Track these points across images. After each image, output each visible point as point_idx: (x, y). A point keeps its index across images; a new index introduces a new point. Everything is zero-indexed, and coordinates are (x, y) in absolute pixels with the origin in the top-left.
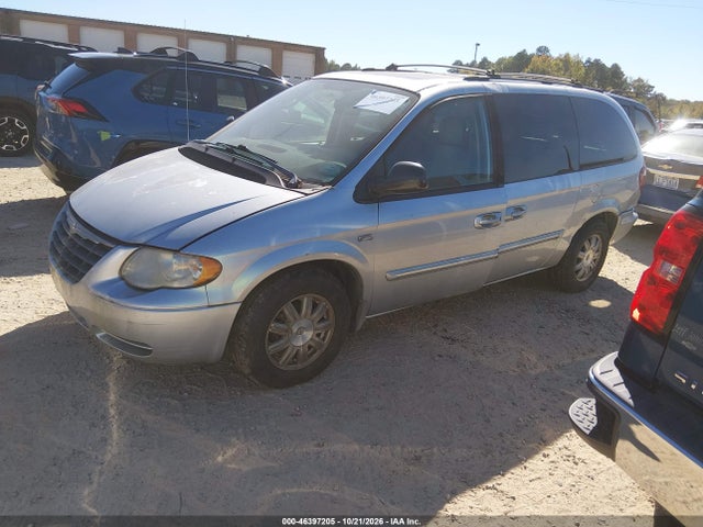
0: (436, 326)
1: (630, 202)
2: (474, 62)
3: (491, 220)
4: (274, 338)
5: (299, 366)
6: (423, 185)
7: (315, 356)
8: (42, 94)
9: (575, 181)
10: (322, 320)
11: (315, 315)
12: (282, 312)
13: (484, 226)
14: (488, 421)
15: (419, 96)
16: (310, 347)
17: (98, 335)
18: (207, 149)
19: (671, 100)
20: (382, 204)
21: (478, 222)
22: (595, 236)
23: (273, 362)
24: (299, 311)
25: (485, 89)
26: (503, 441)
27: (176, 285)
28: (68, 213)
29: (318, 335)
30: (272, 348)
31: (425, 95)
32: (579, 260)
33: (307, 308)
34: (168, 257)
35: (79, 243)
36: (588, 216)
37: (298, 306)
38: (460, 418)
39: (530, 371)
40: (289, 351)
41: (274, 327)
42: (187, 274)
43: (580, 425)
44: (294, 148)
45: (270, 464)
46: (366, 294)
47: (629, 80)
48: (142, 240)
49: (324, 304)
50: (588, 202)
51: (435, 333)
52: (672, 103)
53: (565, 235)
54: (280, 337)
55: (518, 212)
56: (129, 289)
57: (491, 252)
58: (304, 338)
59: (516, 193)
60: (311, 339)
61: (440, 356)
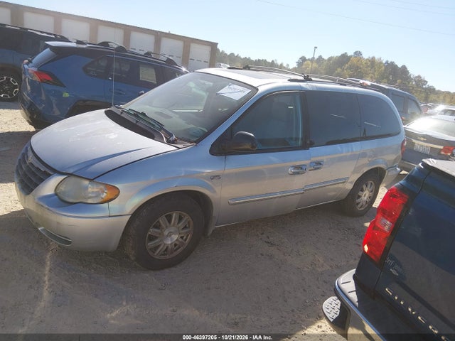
0: (262, 234)
1: (395, 161)
2: (313, 58)
3: (300, 170)
4: (152, 238)
5: (167, 257)
6: (253, 147)
7: (180, 250)
8: (26, 66)
9: (357, 147)
10: (185, 227)
11: (180, 225)
12: (158, 222)
13: (294, 174)
14: (286, 301)
15: (258, 90)
16: (175, 245)
17: (39, 229)
18: (122, 113)
19: (439, 91)
20: (228, 157)
21: (291, 170)
22: (370, 182)
23: (151, 253)
24: (170, 221)
25: (301, 87)
26: (294, 316)
27: (90, 201)
28: (29, 148)
29: (182, 237)
30: (150, 244)
31: (261, 90)
32: (359, 197)
33: (175, 219)
34: (86, 182)
35: (33, 169)
36: (365, 170)
37: (169, 218)
38: (269, 298)
39: (318, 269)
40: (161, 247)
41: (152, 231)
42: (98, 195)
43: (328, 315)
44: (177, 116)
45: (139, 322)
46: (215, 213)
47: (412, 76)
48: (71, 171)
49: (187, 218)
50: (365, 161)
51: (261, 239)
52: (438, 93)
53: (350, 181)
54: (156, 238)
55: (318, 165)
56: (60, 202)
57: (298, 190)
58: (172, 239)
59: (317, 153)
60: (177, 240)
61: (262, 255)
